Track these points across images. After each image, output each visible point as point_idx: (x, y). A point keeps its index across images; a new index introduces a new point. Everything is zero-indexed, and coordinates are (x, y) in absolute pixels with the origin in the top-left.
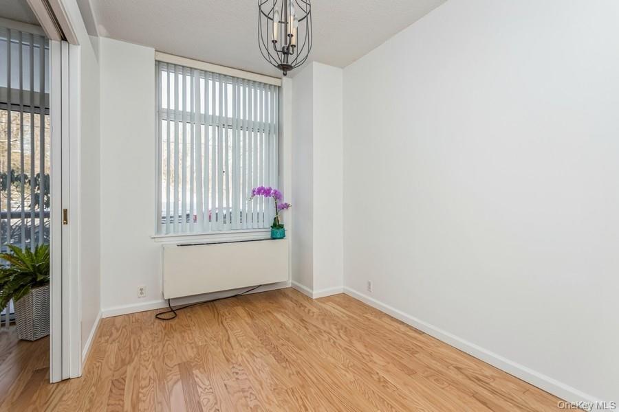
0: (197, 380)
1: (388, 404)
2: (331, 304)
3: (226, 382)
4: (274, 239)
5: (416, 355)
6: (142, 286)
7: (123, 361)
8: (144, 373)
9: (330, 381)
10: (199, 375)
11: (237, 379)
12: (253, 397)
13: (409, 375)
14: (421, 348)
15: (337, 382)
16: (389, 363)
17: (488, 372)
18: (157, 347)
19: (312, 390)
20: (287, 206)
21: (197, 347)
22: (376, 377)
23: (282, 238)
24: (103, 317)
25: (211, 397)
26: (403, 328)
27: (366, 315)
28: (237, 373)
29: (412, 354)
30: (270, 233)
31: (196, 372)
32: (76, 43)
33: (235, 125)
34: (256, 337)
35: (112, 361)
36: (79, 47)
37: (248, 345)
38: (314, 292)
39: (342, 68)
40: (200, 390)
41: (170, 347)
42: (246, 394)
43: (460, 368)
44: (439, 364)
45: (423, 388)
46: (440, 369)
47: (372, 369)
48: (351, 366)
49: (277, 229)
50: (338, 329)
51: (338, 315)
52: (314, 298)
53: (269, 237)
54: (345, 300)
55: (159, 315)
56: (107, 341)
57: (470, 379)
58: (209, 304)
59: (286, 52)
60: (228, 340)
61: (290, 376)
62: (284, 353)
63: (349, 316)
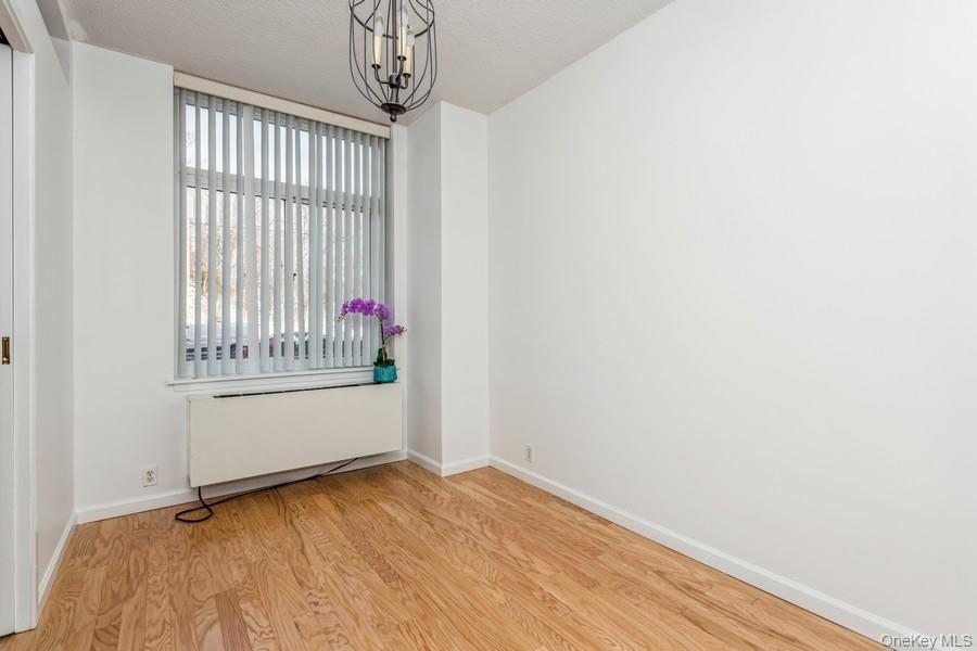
0: (247, 619)
1: (557, 635)
2: (470, 483)
3: (297, 619)
4: (379, 383)
5: (600, 557)
6: (150, 467)
7: (115, 595)
8: (154, 614)
9: (467, 605)
10: (252, 611)
11: (317, 613)
12: (343, 641)
13: (588, 588)
14: (606, 544)
15: (480, 607)
16: (559, 572)
17: (702, 576)
18: (178, 568)
19: (439, 623)
20: (400, 330)
21: (248, 565)
22: (538, 595)
23: (392, 382)
24: (78, 523)
25: (271, 646)
26: (580, 517)
27: (525, 500)
28: (316, 604)
29: (592, 555)
30: (372, 374)
31: (245, 606)
32: (26, 49)
33: (315, 198)
34: (348, 543)
35: (95, 598)
36: (33, 56)
37: (336, 557)
38: (444, 467)
39: (487, 114)
40: (252, 636)
41: (200, 568)
42: (333, 637)
43: (664, 573)
44: (631, 568)
45: (610, 606)
46: (634, 575)
47: (533, 583)
48: (501, 581)
49: (384, 365)
50: (480, 524)
51: (478, 500)
52: (443, 476)
53: (371, 379)
54: (493, 477)
55: (181, 515)
56: (86, 564)
57: (678, 589)
58: (270, 493)
59: (395, 85)
60: (303, 551)
61: (404, 603)
62: (393, 567)
63: (498, 502)
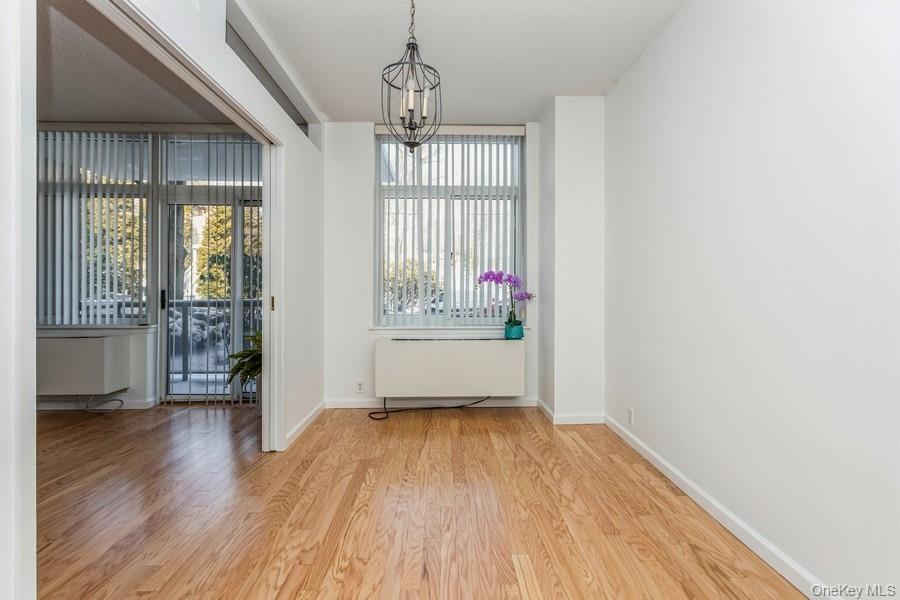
0: (367, 477)
1: (546, 552)
2: (575, 434)
3: (391, 486)
4: (507, 338)
5: (641, 517)
6: (361, 381)
7: (320, 447)
8: (330, 460)
9: (496, 511)
10: (372, 473)
11: (403, 485)
12: (405, 504)
13: (606, 534)
14: (660, 510)
15: (503, 516)
16: (590, 515)
17: (743, 565)
18: (353, 442)
19: (469, 516)
20: (529, 297)
21: (386, 449)
22: (555, 524)
23: (519, 339)
24: (327, 407)
25: (369, 493)
26: (655, 481)
27: (611, 456)
28: (406, 481)
29: (636, 514)
30: (503, 332)
31: (371, 470)
32: (280, 145)
34: (450, 452)
35: (312, 446)
36: (283, 147)
37: (436, 459)
38: (555, 416)
39: (605, 95)
40: (364, 485)
41: (363, 445)
42: (401, 500)
43: (699, 548)
44: (667, 534)
45: (613, 552)
46: (663, 540)
47: (559, 515)
48: (535, 506)
49: (514, 327)
50: (555, 465)
51: (570, 447)
52: (555, 423)
53: (503, 336)
54: (606, 438)
55: (372, 415)
56: (317, 428)
57: (704, 568)
58: (427, 411)
59: (412, 127)
60: (420, 451)
61: (455, 497)
62: (467, 475)
63: (585, 453)
